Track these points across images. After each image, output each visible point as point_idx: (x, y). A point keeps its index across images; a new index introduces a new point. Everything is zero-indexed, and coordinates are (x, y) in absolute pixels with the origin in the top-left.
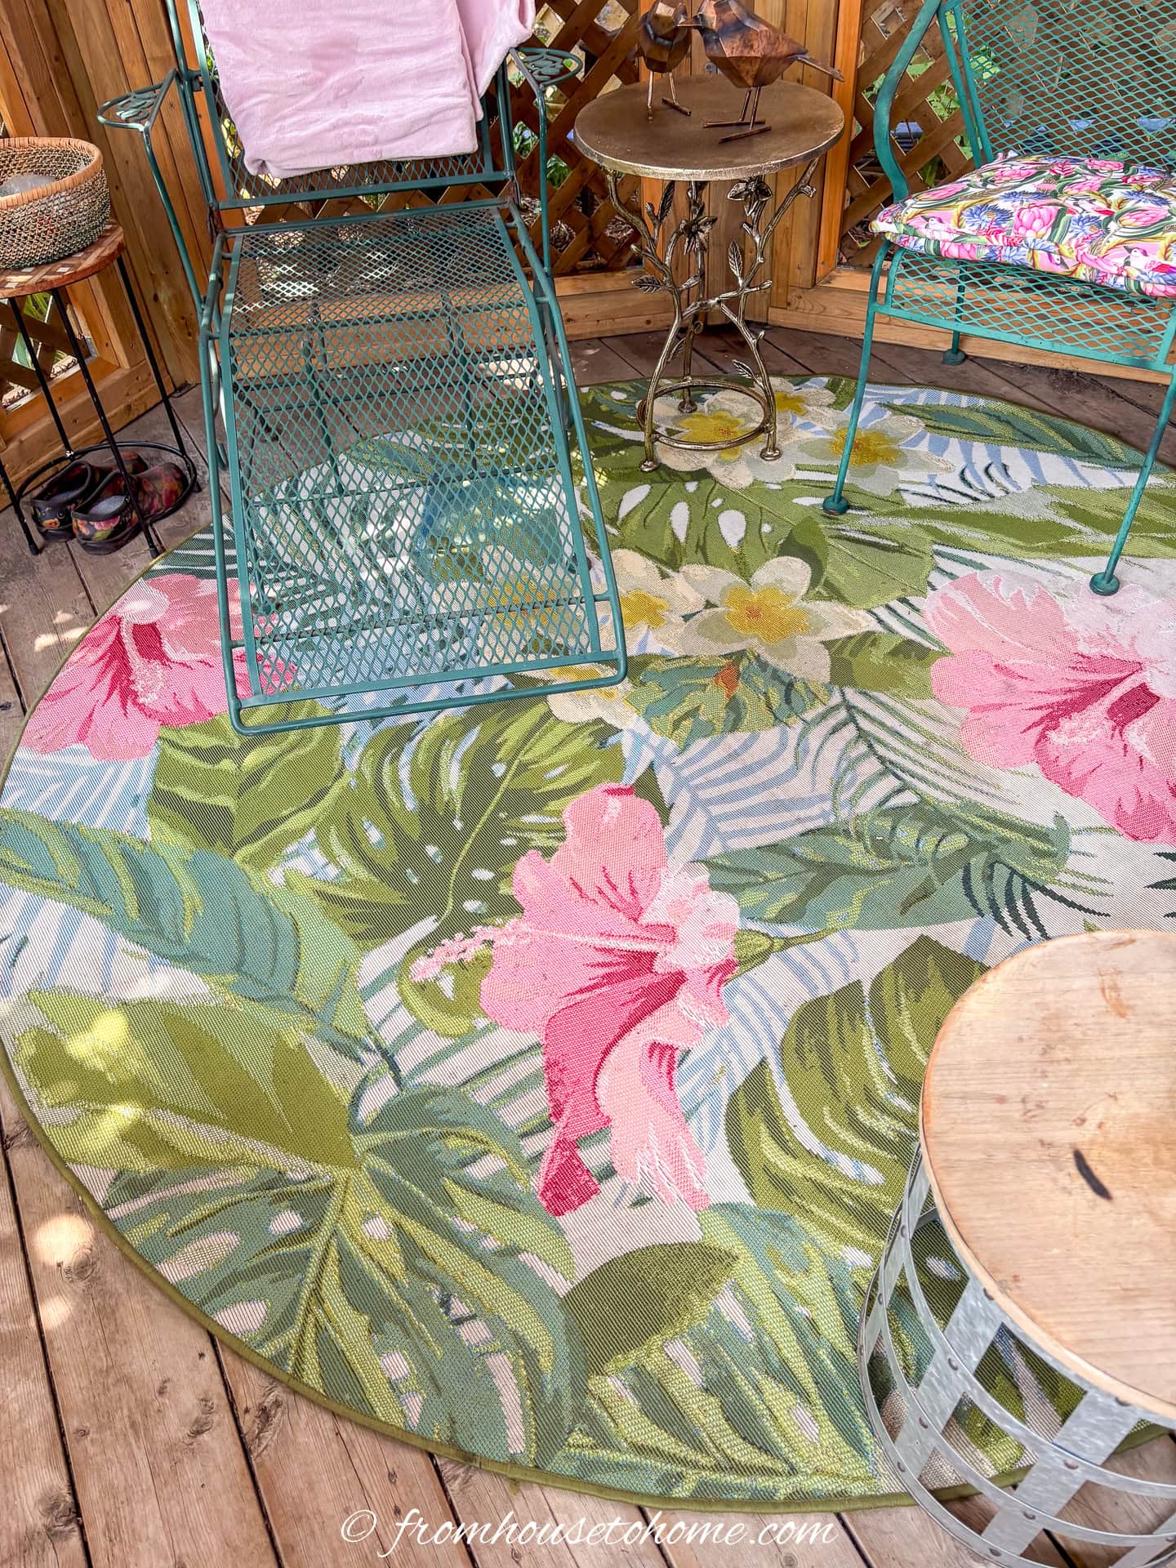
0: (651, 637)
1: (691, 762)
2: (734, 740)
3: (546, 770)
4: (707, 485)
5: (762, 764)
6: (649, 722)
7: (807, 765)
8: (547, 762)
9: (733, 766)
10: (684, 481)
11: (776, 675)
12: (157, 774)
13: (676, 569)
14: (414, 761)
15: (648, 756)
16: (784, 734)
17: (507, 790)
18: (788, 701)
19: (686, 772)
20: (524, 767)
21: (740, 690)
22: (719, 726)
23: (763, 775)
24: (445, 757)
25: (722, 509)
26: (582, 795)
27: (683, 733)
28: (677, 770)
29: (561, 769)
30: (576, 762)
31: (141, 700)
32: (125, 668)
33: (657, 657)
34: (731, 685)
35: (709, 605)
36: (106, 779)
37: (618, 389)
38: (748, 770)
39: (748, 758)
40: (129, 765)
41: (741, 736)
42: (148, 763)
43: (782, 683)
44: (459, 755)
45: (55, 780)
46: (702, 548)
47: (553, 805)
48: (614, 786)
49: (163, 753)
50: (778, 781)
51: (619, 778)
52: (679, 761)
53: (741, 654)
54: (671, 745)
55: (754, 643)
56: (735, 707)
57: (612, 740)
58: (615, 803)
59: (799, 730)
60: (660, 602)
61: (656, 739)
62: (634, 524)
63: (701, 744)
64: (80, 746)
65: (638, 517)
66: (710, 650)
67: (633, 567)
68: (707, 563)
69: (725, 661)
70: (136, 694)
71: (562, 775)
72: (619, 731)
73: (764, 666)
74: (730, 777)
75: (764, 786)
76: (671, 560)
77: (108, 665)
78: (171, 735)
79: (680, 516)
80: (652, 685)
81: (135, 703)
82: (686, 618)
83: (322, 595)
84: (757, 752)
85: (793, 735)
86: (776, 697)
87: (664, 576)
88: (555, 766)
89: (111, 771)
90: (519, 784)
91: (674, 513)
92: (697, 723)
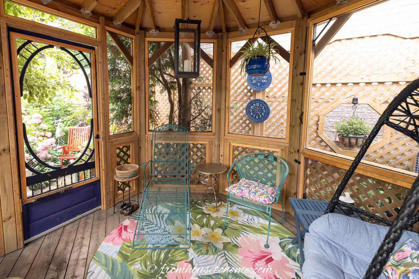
0: (197, 238)
1: (199, 259)
2: (206, 256)
3: (176, 257)
4: (210, 216)
5: (210, 261)
6: (194, 251)
7: (217, 262)
8: (177, 255)
9: (205, 261)
10: (207, 215)
12: (121, 248)
14: (157, 252)
15: (192, 257)
16: (214, 256)
17: (170, 259)
18: (216, 251)
19: (198, 261)
20: (173, 256)
21: (209, 248)
22: (204, 254)
23: (210, 263)
24: (162, 252)
25: (211, 220)
26: (181, 262)
27: (199, 254)
28: (196, 260)
29: (179, 257)
30: (182, 256)
32: (121, 232)
33: (197, 241)
34: (207, 247)
35: (206, 234)
37: (200, 201)
38: (208, 262)
39: (208, 260)
40: (117, 247)
41: (208, 256)
42: (120, 246)
43: (215, 248)
44: (164, 252)
45: (106, 247)
46: (207, 225)
47: (176, 263)
48: (186, 261)
49: (122, 245)
50: (212, 264)
51: (187, 260)
52: (197, 258)
53: (210, 242)
54: (197, 256)
55: (212, 241)
56: (207, 251)
57: (188, 253)
58: (186, 264)
59: (216, 256)
60: (199, 233)
61: (194, 254)
62: (198, 220)
63: (201, 256)
64: (111, 242)
66: (206, 241)
67: (197, 227)
69: (207, 243)
70: (121, 236)
71: (179, 258)
73: (213, 245)
74: (204, 262)
75: (210, 265)
76: (202, 226)
77: (119, 231)
78: (124, 243)
79: (205, 220)
80: (196, 245)
82: (203, 235)
83: (152, 225)
84: (210, 259)
86: (214, 250)
87: (201, 229)
88: (178, 256)
89: (114, 247)
90: (173, 258)
92: (201, 252)
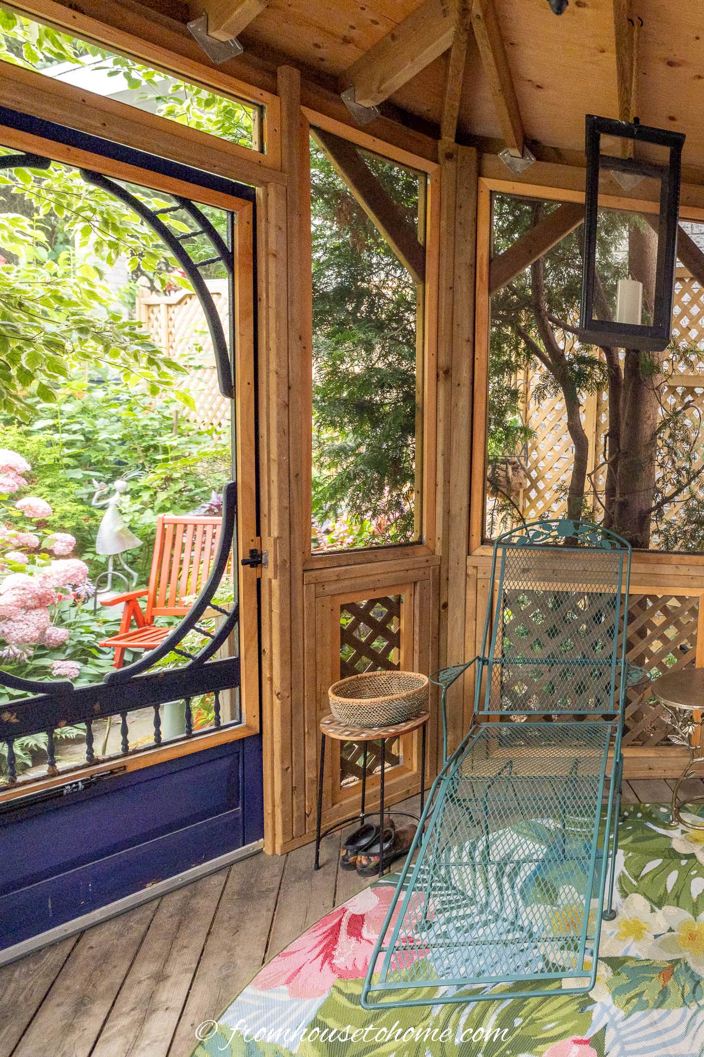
0: (633, 947)
1: (628, 1026)
2: (656, 1014)
3: (545, 1024)
4: (693, 861)
5: (666, 1030)
6: (614, 998)
7: (691, 1033)
8: (546, 1019)
9: (652, 1030)
10: (682, 859)
11: (693, 975)
12: (321, 1010)
13: (660, 907)
14: (471, 1014)
15: (606, 1019)
16: (685, 1012)
17: (517, 1036)
18: (694, 992)
19: (623, 1032)
20: (533, 1021)
21: (670, 983)
22: (651, 1004)
23: (666, 1038)
24: (491, 1010)
25: (695, 876)
26: (557, 1043)
27: (630, 1007)
28: (618, 1030)
29: (553, 1024)
30: (564, 1020)
31: (334, 961)
32: (335, 941)
33: (632, 958)
34: (666, 978)
35: (671, 930)
36: (289, 1010)
37: (664, 807)
38: (659, 1033)
39: (660, 1027)
40: (307, 1002)
41: (662, 1011)
42: (319, 1001)
43: (694, 980)
44: (498, 1011)
45: (259, 1008)
46: (677, 897)
47: (540, 1048)
48: (579, 1038)
49: (331, 996)
50: (674, 1041)
51: (583, 1033)
52: (621, 1025)
53: (677, 961)
54: (622, 1014)
55: (687, 956)
56: (664, 993)
57: (589, 1008)
58: (576, 1048)
59: (694, 1011)
60: (645, 926)
61: (614, 1009)
62: (646, 880)
63: (638, 1014)
64: (285, 988)
65: (650, 876)
66: (663, 957)
67: (639, 902)
68: (678, 906)
69: (668, 965)
70: (333, 957)
71: (553, 1028)
72: (595, 1002)
73: (688, 969)
74: (647, 1038)
75: (664, 1045)
76: (658, 903)
77: (326, 937)
78: (341, 985)
79: (673, 878)
80: (624, 975)
81: (330, 963)
82: (656, 937)
83: (466, 905)
84: (668, 1022)
85: (690, 1013)
86: (688, 989)
87: (653, 911)
88: (552, 1021)
89: (295, 1005)
90: (529, 1031)
91: (670, 876)
92: (640, 1001)
